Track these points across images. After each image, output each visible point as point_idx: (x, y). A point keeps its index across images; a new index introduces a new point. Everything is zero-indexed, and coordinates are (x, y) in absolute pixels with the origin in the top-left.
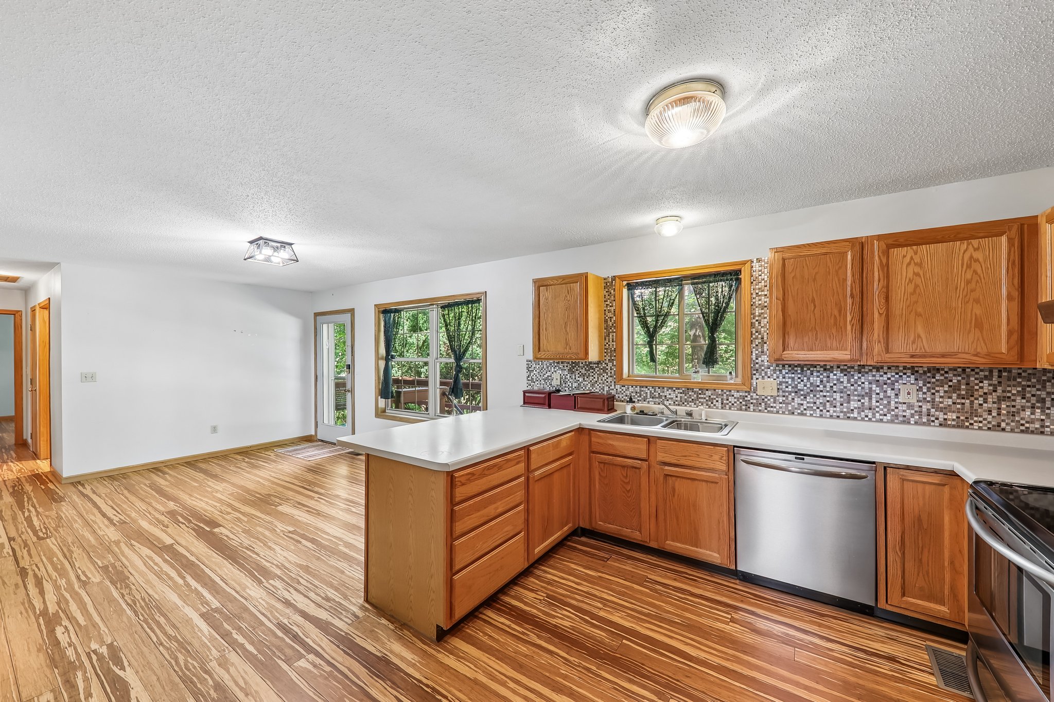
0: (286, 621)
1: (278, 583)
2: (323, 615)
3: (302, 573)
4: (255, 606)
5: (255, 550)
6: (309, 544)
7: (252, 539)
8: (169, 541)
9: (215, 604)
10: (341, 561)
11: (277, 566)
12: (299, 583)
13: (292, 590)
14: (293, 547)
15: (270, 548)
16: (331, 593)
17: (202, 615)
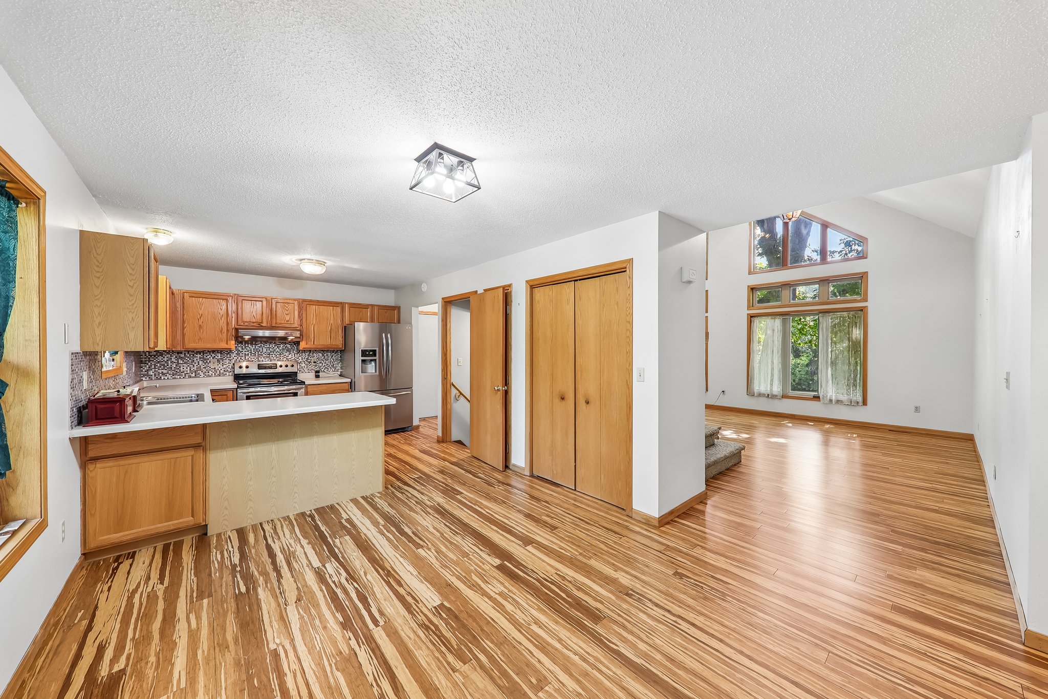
0: (423, 487)
1: (428, 503)
2: (406, 488)
3: (414, 507)
4: (438, 494)
5: (449, 530)
6: (407, 530)
7: (455, 542)
8: (529, 548)
9: (458, 497)
10: (387, 512)
11: (430, 514)
12: (416, 502)
13: (420, 499)
14: (419, 528)
15: (438, 531)
16: (399, 495)
17: (462, 493)
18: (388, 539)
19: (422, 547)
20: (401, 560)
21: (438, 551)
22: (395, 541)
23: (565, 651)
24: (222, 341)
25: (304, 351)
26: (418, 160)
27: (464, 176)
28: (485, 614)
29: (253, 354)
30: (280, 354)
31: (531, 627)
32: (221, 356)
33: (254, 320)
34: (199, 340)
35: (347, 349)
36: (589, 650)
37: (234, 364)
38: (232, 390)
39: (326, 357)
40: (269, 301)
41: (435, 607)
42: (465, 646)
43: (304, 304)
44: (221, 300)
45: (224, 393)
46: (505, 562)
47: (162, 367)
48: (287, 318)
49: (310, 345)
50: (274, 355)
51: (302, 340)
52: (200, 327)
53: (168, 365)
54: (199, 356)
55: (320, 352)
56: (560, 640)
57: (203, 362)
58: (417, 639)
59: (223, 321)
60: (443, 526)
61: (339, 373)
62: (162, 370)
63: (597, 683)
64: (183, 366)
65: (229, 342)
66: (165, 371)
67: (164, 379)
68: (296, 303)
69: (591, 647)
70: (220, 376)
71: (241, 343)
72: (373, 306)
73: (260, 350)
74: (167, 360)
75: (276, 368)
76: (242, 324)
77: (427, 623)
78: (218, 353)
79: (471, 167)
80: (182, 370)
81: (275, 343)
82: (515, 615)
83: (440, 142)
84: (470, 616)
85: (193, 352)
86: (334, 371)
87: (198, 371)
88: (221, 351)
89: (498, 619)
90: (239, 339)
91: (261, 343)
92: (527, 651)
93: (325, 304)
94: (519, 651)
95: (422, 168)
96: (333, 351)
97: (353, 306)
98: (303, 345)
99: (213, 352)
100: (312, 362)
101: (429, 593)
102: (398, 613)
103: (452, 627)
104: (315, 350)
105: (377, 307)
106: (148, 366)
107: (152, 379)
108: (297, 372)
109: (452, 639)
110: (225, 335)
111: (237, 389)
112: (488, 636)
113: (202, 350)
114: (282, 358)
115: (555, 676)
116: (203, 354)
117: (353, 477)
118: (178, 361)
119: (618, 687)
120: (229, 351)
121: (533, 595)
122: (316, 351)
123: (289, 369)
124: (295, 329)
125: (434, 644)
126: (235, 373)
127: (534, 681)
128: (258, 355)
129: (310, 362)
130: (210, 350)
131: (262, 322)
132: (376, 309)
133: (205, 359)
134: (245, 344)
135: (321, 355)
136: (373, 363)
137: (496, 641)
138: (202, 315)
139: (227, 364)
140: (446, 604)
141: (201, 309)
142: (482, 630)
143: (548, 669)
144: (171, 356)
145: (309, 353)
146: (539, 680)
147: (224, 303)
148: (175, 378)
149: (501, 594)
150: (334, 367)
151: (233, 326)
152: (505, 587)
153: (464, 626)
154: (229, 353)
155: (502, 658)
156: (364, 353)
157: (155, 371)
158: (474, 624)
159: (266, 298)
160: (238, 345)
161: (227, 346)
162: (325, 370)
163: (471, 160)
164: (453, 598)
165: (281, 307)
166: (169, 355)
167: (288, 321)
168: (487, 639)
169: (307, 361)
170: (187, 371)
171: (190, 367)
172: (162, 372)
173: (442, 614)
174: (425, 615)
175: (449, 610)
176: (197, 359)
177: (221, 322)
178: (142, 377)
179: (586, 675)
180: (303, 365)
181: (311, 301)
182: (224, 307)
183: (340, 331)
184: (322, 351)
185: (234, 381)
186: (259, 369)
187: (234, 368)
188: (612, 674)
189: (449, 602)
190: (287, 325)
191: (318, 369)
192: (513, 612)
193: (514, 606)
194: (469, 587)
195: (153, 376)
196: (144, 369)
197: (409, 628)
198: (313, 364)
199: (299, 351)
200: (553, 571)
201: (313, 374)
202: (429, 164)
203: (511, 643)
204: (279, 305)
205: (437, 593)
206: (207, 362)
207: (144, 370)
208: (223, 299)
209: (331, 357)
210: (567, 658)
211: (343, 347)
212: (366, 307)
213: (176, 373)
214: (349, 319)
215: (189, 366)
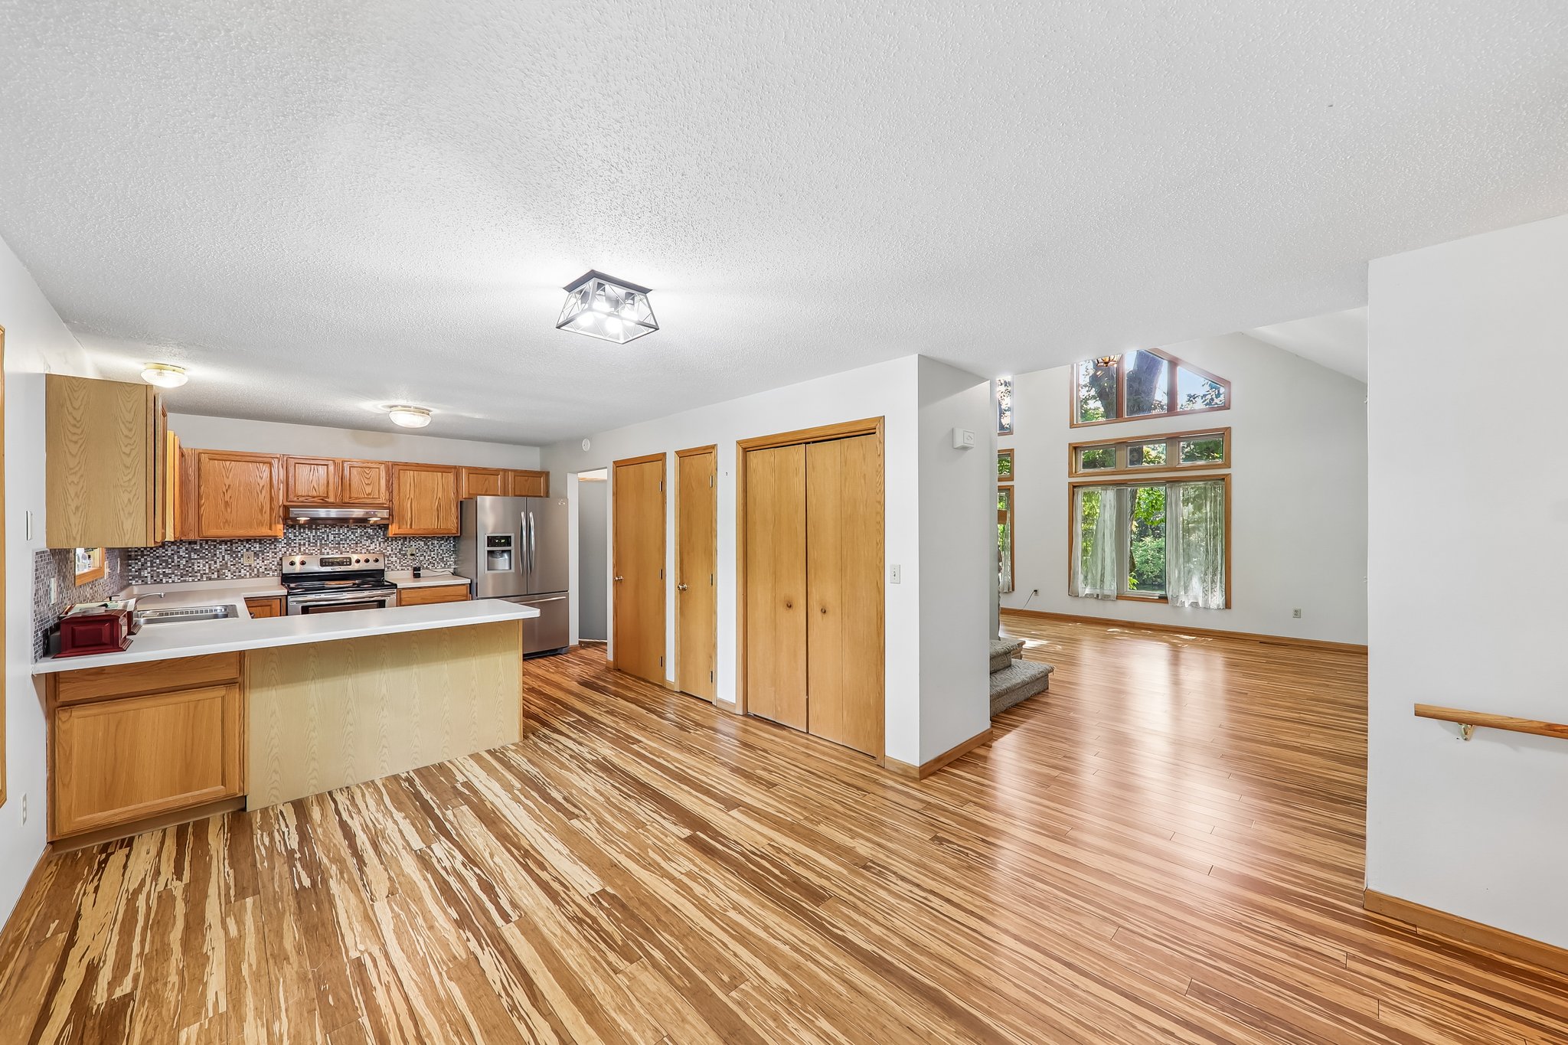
0: (581, 735)
1: (589, 756)
2: (556, 736)
3: (567, 763)
4: (604, 743)
5: (618, 792)
6: (555, 794)
7: (627, 809)
8: (734, 813)
9: (635, 747)
10: (526, 771)
11: (591, 771)
12: (571, 756)
13: (577, 751)
14: (574, 792)
15: (601, 794)
16: (545, 746)
17: (641, 742)
18: (526, 808)
19: (577, 817)
20: (546, 835)
21: (601, 822)
22: (537, 811)
23: (772, 941)
24: (262, 525)
25: (395, 539)
26: (570, 288)
27: (634, 313)
28: (665, 899)
29: (313, 543)
30: (357, 543)
31: (727, 913)
32: (260, 547)
33: (315, 494)
34: (224, 523)
35: (464, 534)
36: (805, 938)
37: (281, 559)
38: (280, 598)
39: (431, 547)
40: (339, 465)
41: (593, 895)
42: (633, 941)
43: (394, 470)
44: (261, 465)
45: (266, 602)
46: (698, 833)
47: (164, 564)
48: (368, 489)
49: (405, 530)
50: (346, 545)
51: (393, 522)
52: (227, 503)
53: (173, 562)
54: (223, 547)
55: (421, 540)
56: (766, 928)
57: (231, 556)
58: (565, 935)
59: (265, 493)
60: (610, 787)
61: (452, 570)
62: (164, 568)
63: (811, 977)
64: (199, 563)
65: (273, 526)
66: (167, 571)
67: (167, 582)
68: (382, 467)
69: (807, 934)
70: (258, 576)
71: (293, 527)
72: (505, 471)
73: (323, 538)
74: (172, 554)
75: (350, 564)
76: (295, 499)
77: (581, 915)
78: (255, 542)
79: (645, 301)
80: (196, 568)
81: (348, 527)
82: (707, 900)
83: (599, 269)
84: (643, 904)
85: (215, 541)
86: (444, 568)
87: (222, 569)
88: (260, 540)
89: (683, 906)
90: (290, 523)
91: (326, 527)
92: (719, 943)
93: (429, 469)
94: (708, 944)
95: (574, 299)
96: (442, 538)
97: (473, 471)
98: (393, 530)
99: (248, 541)
100: (408, 554)
101: (586, 877)
102: (539, 904)
103: (616, 918)
104: (413, 537)
105: (513, 473)
106: (140, 563)
107: (146, 583)
108: (383, 570)
109: (614, 932)
110: (267, 516)
111: (287, 596)
112: (666, 928)
113: (229, 539)
114: (359, 549)
115: (755, 972)
116: (231, 545)
117: (475, 723)
118: (190, 556)
119: (838, 980)
120: (274, 540)
121: (734, 874)
122: (415, 538)
123: (372, 566)
124: (381, 507)
125: (589, 941)
126: (284, 572)
127: (726, 978)
128: (321, 544)
129: (404, 555)
130: (242, 539)
131: (327, 497)
132: (511, 476)
133: (235, 552)
134: (300, 529)
135: (422, 543)
136: (506, 556)
137: (677, 933)
138: (229, 486)
139: (271, 558)
140: (609, 889)
141: (228, 478)
142: (659, 920)
143: (747, 964)
144: (178, 547)
145: (404, 542)
146: (732, 978)
147: (265, 468)
148: (185, 581)
149: (688, 874)
150: (443, 562)
151: (281, 503)
152: (695, 865)
153: (633, 916)
154: (273, 543)
155: (684, 953)
156: (491, 541)
157: (151, 571)
158: (648, 913)
159: (334, 461)
160: (287, 530)
161: (270, 533)
162: (430, 567)
163: (644, 291)
164: (620, 883)
165: (359, 473)
166: (176, 547)
167: (369, 494)
168: (665, 931)
169: (400, 552)
170: (205, 570)
171: (210, 565)
172: (164, 572)
173: (603, 902)
174: (578, 906)
175: (613, 897)
176: (220, 553)
177: (261, 497)
178: (131, 580)
179: (797, 967)
180: (394, 559)
181: (406, 464)
182: (266, 475)
183: (454, 509)
184: (424, 537)
185: (282, 584)
186: (322, 565)
187: (281, 565)
188: (832, 965)
189: (614, 887)
190: (368, 501)
191: (418, 565)
192: (704, 895)
193: (706, 888)
194: (644, 867)
195: (149, 578)
196: (134, 568)
197: (554, 922)
198: (409, 557)
199: (386, 539)
200: (765, 841)
201: (409, 573)
202: (584, 296)
203: (698, 934)
204: (354, 471)
205: (596, 877)
206: (237, 556)
207: (133, 570)
208: (264, 463)
209: (439, 547)
210: (774, 949)
211: (457, 531)
212: (495, 472)
213: (186, 573)
214: (467, 492)
215: (207, 562)
